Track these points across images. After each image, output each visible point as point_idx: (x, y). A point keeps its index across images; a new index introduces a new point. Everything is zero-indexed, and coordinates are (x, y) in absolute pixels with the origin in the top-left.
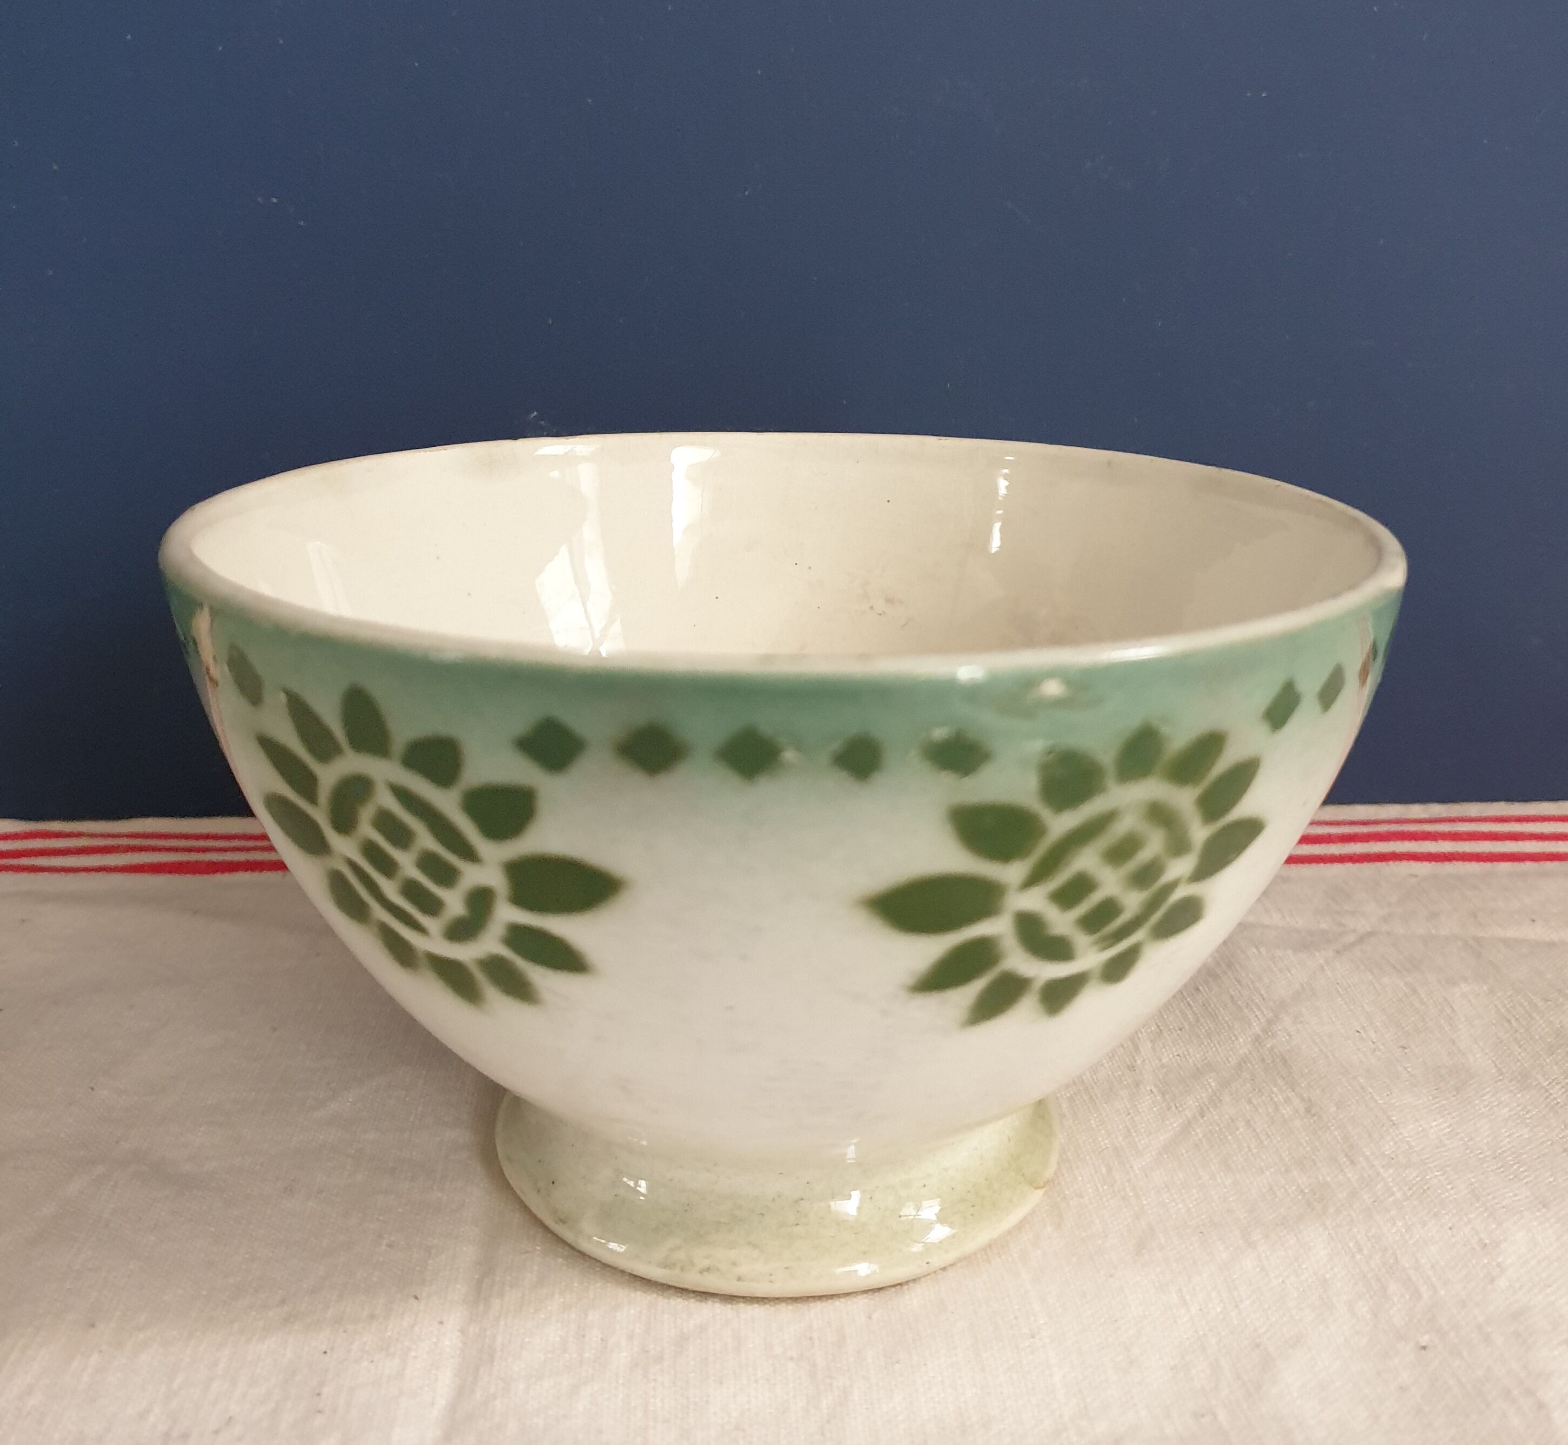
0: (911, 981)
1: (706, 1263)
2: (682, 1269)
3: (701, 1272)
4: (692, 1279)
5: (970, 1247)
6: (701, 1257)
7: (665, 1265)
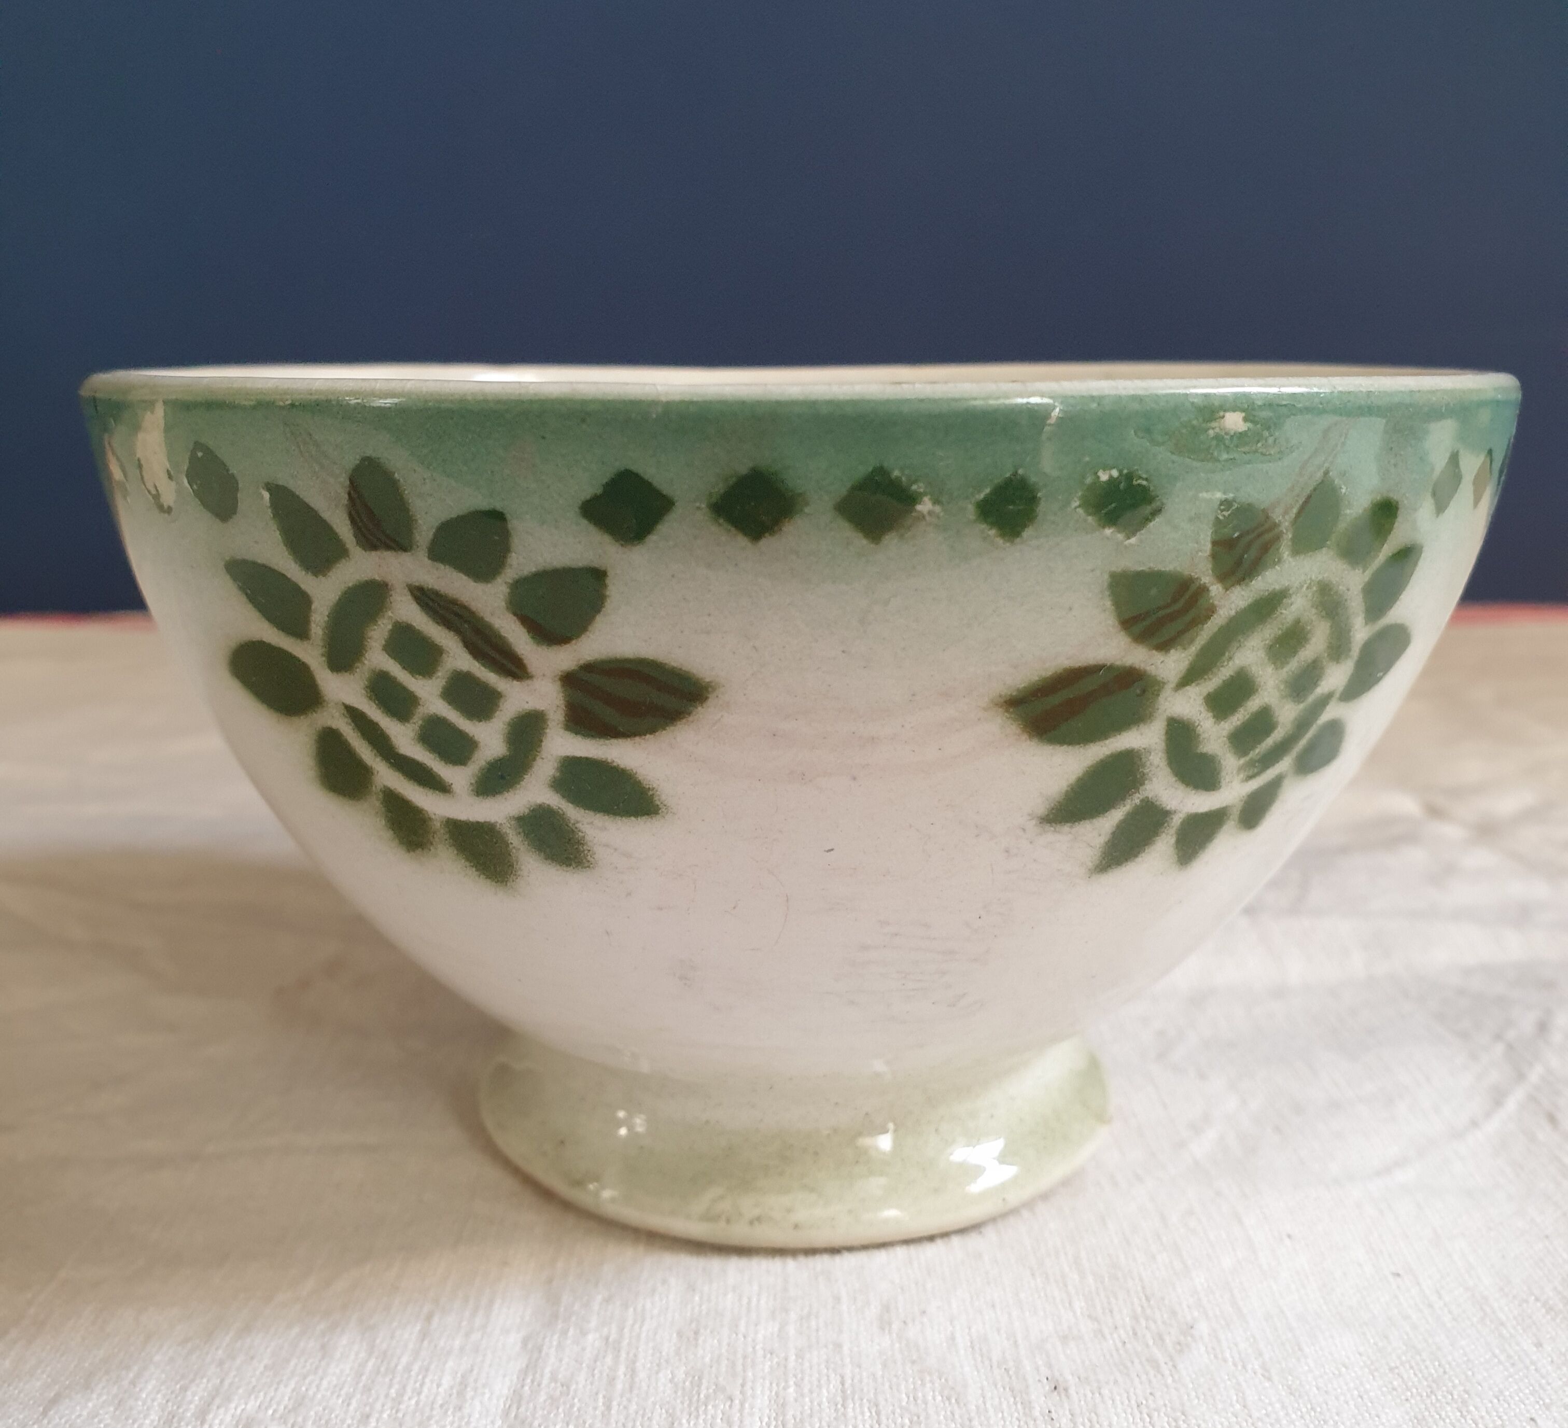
0: (1042, 809)
1: (756, 1212)
2: (728, 1221)
3: (751, 1223)
4: (739, 1233)
5: (1045, 1182)
6: (748, 1205)
7: (709, 1217)
